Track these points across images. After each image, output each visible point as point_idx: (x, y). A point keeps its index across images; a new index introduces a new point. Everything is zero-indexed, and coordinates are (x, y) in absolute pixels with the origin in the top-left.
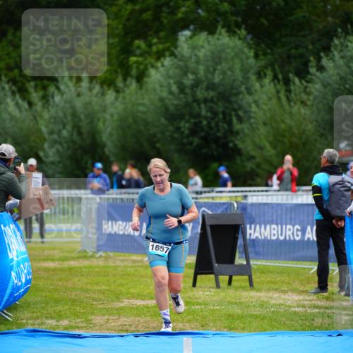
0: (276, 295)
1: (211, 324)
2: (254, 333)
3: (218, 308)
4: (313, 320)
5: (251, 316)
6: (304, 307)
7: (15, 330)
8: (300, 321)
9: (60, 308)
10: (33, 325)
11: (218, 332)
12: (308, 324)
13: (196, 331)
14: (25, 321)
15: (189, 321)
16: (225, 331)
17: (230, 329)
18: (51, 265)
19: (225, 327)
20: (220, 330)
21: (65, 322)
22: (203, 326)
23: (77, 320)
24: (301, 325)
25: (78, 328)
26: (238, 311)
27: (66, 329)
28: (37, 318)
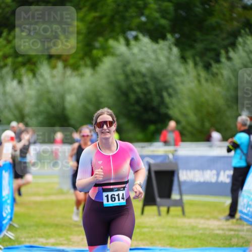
0: (202, 221)
1: (158, 242)
2: (189, 249)
3: (161, 230)
4: (231, 239)
5: (186, 236)
6: (223, 230)
7: (17, 246)
8: (222, 241)
9: (47, 230)
10: (29, 242)
11: (163, 248)
12: (227, 242)
13: (147, 247)
14: (23, 240)
15: (141, 240)
16: (168, 248)
17: (172, 246)
18: (38, 199)
19: (168, 245)
20: (164, 246)
21: (52, 240)
22: (151, 244)
23: (61, 239)
24: (223, 244)
25: (62, 244)
26: (176, 233)
27: (53, 245)
28: (32, 237)
